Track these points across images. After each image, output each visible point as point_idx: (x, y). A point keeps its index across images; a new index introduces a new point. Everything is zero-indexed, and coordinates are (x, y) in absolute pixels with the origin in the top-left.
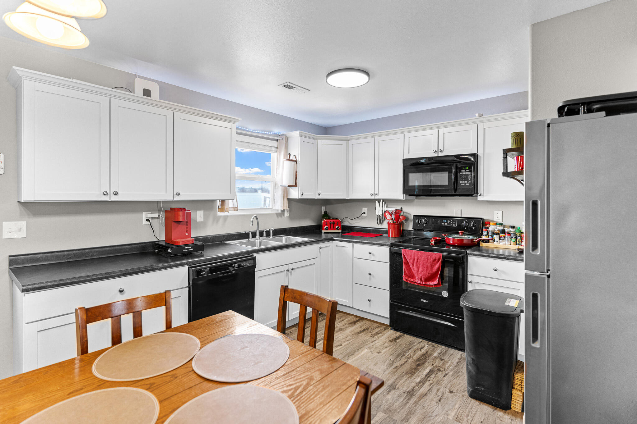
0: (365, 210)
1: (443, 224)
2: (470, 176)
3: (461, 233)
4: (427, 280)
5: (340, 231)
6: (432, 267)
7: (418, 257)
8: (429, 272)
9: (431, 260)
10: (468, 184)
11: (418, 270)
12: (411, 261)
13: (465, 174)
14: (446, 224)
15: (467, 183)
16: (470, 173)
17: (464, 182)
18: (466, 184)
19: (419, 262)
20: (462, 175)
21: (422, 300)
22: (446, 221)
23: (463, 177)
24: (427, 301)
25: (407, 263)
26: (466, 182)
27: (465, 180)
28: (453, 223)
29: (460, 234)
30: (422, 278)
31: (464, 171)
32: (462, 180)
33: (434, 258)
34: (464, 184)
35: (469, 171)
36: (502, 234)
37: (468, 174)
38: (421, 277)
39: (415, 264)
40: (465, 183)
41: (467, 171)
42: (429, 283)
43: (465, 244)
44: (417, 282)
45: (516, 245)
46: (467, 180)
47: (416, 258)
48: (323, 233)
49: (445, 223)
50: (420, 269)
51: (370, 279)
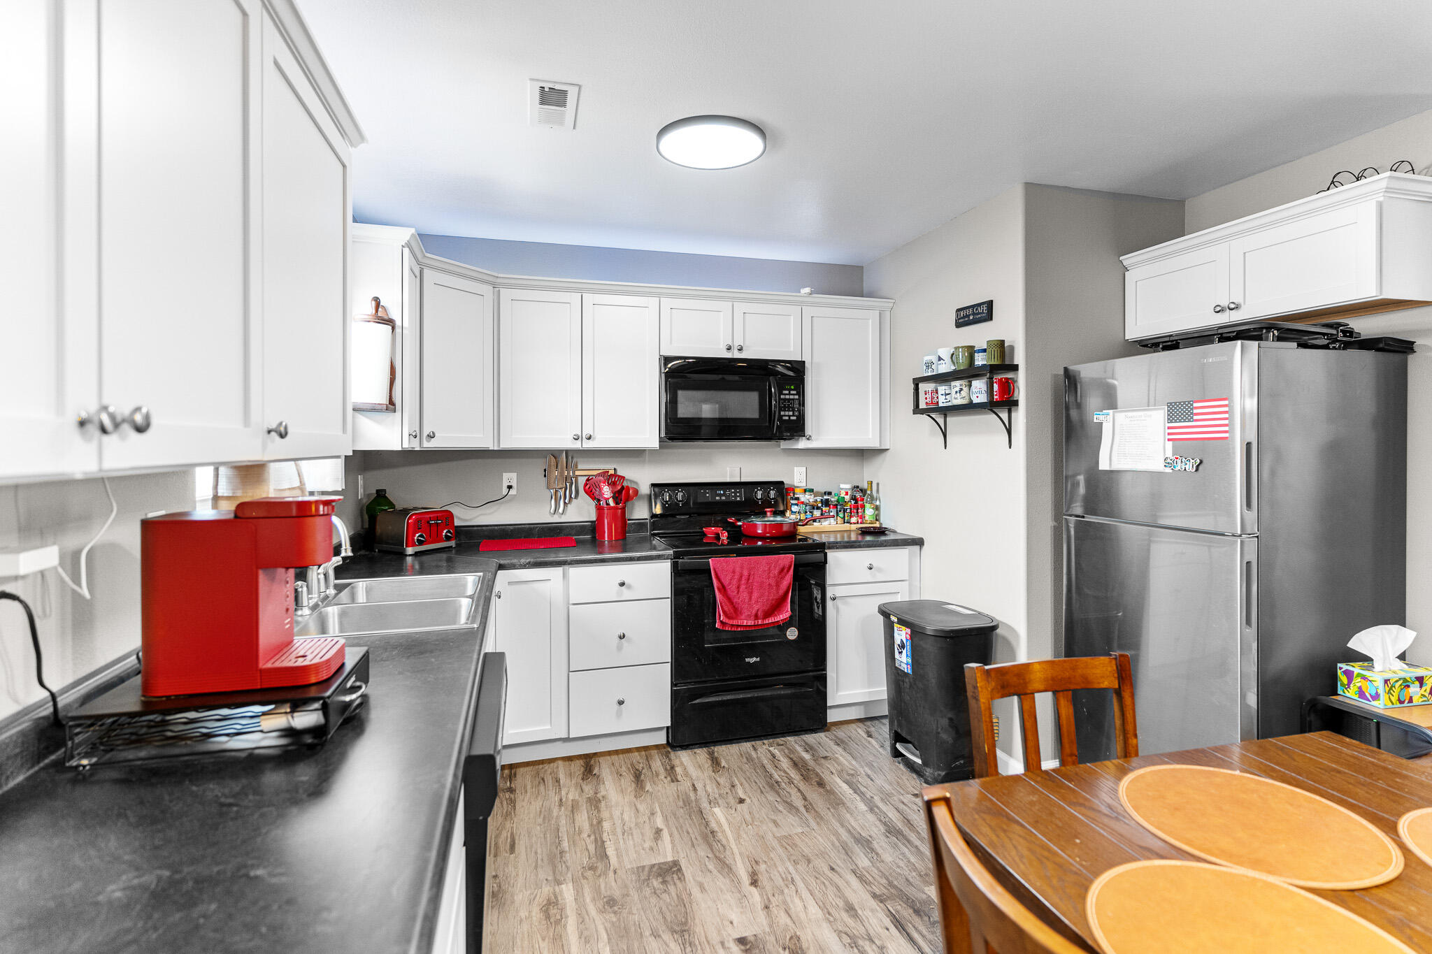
0: (510, 477)
1: (718, 498)
2: (797, 402)
3: (771, 511)
4: (768, 614)
5: (452, 543)
6: (778, 585)
7: (750, 570)
8: (774, 596)
9: (776, 572)
10: (794, 418)
11: (750, 598)
12: (735, 582)
13: (789, 400)
14: (723, 498)
15: (793, 416)
16: (797, 397)
17: (787, 413)
18: (792, 418)
19: (750, 581)
20: (785, 399)
21: (747, 660)
22: (722, 492)
23: (787, 404)
24: (758, 659)
25: (723, 589)
26: (791, 413)
27: (789, 411)
28: (735, 494)
29: (768, 514)
30: (759, 613)
31: (787, 392)
32: (785, 411)
33: (781, 566)
34: (787, 418)
35: (794, 392)
36: (826, 506)
37: (793, 399)
38: (758, 610)
39: (743, 587)
40: (789, 416)
41: (792, 392)
42: (771, 620)
43: (786, 532)
44: (745, 624)
45: (844, 523)
46: (793, 411)
47: (746, 573)
48: (410, 555)
49: (720, 495)
50: (755, 595)
51: (620, 648)
